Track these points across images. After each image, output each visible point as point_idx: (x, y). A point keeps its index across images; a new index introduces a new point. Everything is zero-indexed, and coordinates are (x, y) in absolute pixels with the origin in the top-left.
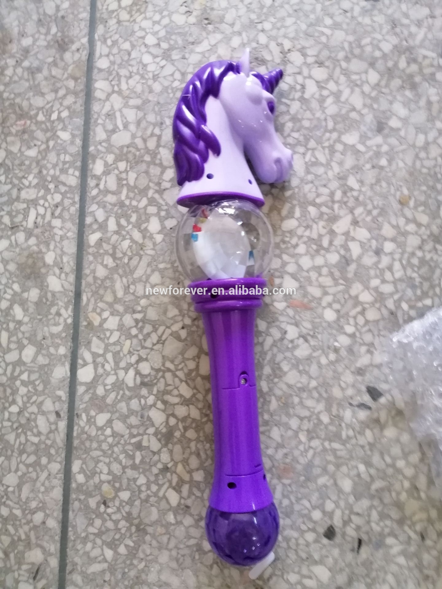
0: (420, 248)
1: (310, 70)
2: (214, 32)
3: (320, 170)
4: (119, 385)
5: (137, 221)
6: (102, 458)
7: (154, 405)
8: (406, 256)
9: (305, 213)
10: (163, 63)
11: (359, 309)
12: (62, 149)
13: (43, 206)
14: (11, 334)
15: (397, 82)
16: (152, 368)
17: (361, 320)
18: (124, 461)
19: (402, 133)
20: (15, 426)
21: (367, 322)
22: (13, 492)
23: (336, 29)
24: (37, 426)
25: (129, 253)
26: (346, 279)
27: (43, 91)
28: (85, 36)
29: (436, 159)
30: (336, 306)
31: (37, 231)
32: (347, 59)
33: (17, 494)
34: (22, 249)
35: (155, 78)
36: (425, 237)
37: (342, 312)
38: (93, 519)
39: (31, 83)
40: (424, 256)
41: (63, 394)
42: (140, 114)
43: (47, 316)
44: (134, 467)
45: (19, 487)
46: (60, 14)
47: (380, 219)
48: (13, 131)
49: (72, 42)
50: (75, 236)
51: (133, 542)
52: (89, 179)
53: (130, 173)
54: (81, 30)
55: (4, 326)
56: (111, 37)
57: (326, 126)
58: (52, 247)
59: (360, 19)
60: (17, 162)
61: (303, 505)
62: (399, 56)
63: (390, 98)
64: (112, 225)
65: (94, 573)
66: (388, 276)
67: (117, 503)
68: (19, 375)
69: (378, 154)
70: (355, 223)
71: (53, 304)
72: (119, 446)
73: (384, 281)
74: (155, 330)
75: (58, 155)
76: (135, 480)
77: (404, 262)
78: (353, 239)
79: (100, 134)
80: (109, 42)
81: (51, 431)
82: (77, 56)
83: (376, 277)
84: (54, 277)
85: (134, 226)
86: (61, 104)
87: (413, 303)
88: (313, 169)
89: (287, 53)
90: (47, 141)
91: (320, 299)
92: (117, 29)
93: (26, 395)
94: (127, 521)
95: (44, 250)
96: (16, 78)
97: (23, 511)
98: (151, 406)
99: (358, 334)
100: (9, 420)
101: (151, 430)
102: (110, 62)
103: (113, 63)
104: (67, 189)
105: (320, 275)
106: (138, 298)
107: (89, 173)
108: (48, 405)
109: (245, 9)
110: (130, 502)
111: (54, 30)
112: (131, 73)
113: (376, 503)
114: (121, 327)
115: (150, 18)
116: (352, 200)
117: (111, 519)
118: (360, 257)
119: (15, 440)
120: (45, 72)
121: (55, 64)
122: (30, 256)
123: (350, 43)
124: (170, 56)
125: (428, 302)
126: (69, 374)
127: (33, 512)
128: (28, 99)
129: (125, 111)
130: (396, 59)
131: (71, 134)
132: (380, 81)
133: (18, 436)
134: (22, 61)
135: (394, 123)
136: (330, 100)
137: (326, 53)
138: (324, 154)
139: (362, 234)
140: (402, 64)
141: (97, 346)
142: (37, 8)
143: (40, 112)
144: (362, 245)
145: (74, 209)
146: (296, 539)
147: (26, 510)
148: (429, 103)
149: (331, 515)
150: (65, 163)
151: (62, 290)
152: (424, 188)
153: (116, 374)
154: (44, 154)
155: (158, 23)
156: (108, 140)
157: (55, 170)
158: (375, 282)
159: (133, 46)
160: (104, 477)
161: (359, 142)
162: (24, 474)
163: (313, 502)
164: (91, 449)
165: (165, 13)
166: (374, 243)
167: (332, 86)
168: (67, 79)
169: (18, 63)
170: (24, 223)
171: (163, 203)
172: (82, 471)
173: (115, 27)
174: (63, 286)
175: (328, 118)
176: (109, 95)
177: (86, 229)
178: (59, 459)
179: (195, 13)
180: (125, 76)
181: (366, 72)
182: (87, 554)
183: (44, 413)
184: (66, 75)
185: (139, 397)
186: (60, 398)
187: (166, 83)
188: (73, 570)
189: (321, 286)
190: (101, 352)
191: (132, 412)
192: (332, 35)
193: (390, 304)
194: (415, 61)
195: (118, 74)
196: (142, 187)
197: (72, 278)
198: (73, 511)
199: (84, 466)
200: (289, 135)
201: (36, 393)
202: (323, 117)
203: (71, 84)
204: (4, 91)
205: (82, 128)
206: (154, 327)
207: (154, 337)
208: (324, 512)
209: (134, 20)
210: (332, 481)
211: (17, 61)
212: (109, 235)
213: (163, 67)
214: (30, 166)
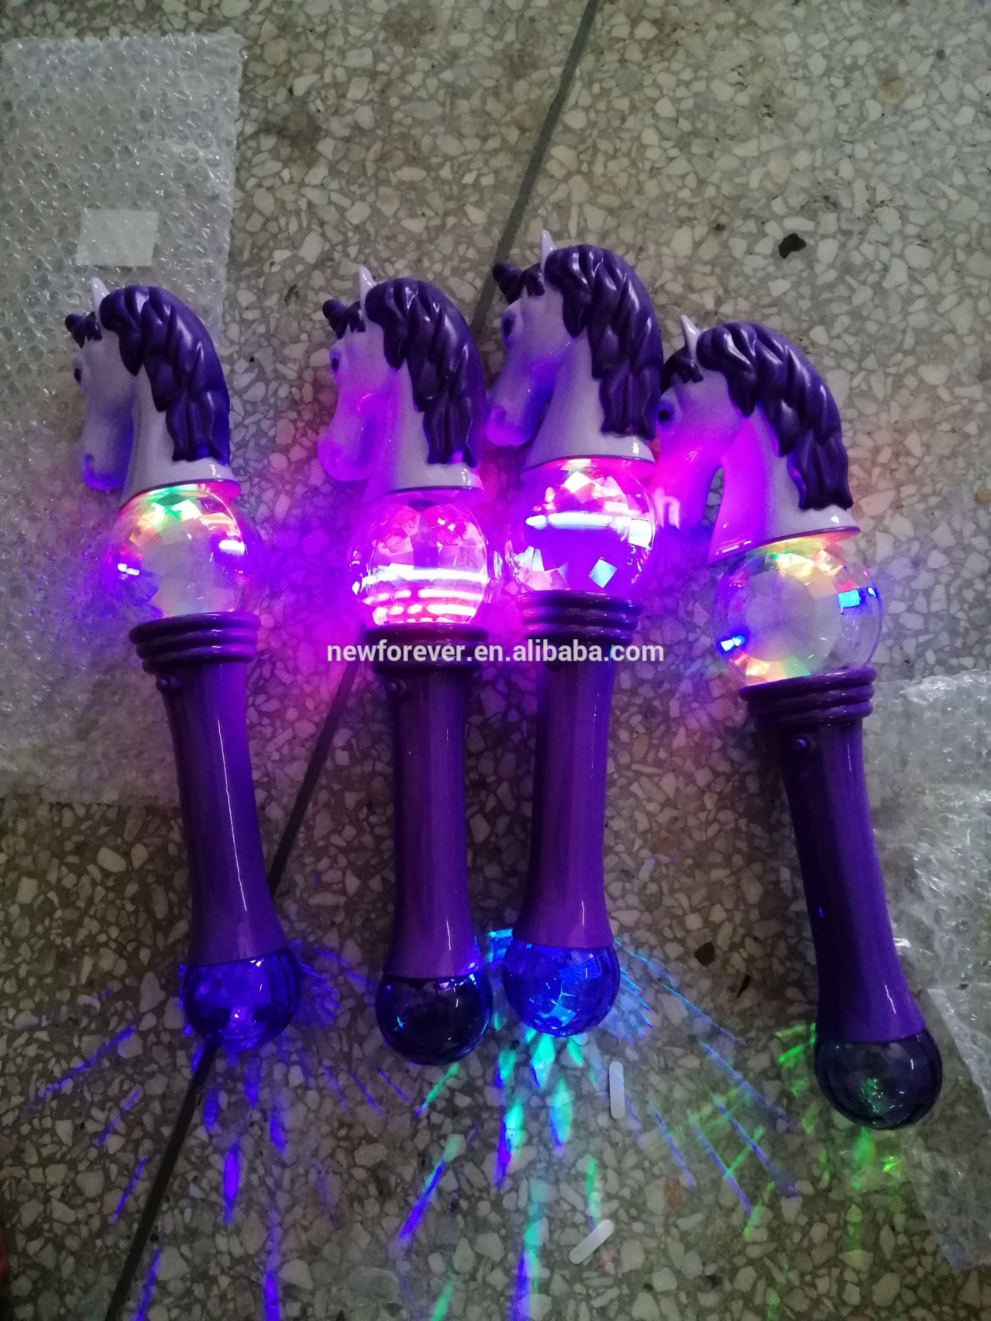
0: (984, 577)
1: (905, 246)
2: (772, 132)
3: (871, 408)
8: (959, 582)
10: (674, 152)
12: (463, 237)
23: (966, 194)
24: (295, 658)
27: (463, 131)
28: (558, 65)
32: (968, 249)
35: (654, 172)
38: (344, 825)
39: (447, 110)
42: (612, 223)
46: (529, 13)
47: (937, 513)
48: (394, 180)
49: (535, 67)
54: (555, 52)
55: (288, 487)
56: (601, 81)
57: (902, 342)
60: (385, 232)
61: (677, 900)
65: (319, 907)
66: (920, 603)
69: (967, 414)
70: (897, 506)
73: (910, 609)
75: (457, 243)
80: (596, 88)
82: (534, 94)
83: (902, 599)
86: (486, 163)
87: (945, 657)
88: (860, 403)
89: (877, 206)
90: (446, 214)
92: (616, 71)
96: (423, 94)
98: (485, 685)
102: (589, 121)
103: (591, 124)
109: (833, 113)
111: (510, 36)
112: (616, 150)
113: (790, 931)
115: (676, 73)
116: (903, 469)
117: (372, 833)
118: (887, 562)
120: (475, 100)
121: (495, 92)
123: (982, 226)
124: (689, 144)
125: (968, 661)
128: (435, 136)
129: (588, 209)
131: (490, 217)
134: (443, 69)
136: (920, 304)
137: (938, 227)
138: (885, 384)
139: (902, 526)
143: (448, 164)
144: (897, 542)
149: (715, 928)
150: (463, 259)
154: (433, 234)
155: (687, 84)
157: (444, 265)
158: (897, 606)
159: (634, 109)
160: (379, 768)
161: (945, 385)
163: (695, 901)
165: (702, 73)
166: (916, 546)
167: (931, 281)
168: (507, 125)
169: (435, 70)
172: (347, 747)
173: (615, 66)
175: (909, 330)
176: (568, 176)
178: (317, 719)
179: (750, 90)
180: (606, 153)
182: (317, 874)
184: (508, 118)
187: (669, 187)
188: (288, 892)
192: (957, 202)
193: (910, 647)
195: (594, 146)
198: (316, 803)
199: (354, 741)
200: (839, 337)
202: (902, 326)
203: (513, 135)
204: (397, 108)
205: (508, 214)
208: (707, 923)
209: (649, 67)
210: (732, 880)
211: (433, 67)
213: (671, 159)
214: (406, 244)
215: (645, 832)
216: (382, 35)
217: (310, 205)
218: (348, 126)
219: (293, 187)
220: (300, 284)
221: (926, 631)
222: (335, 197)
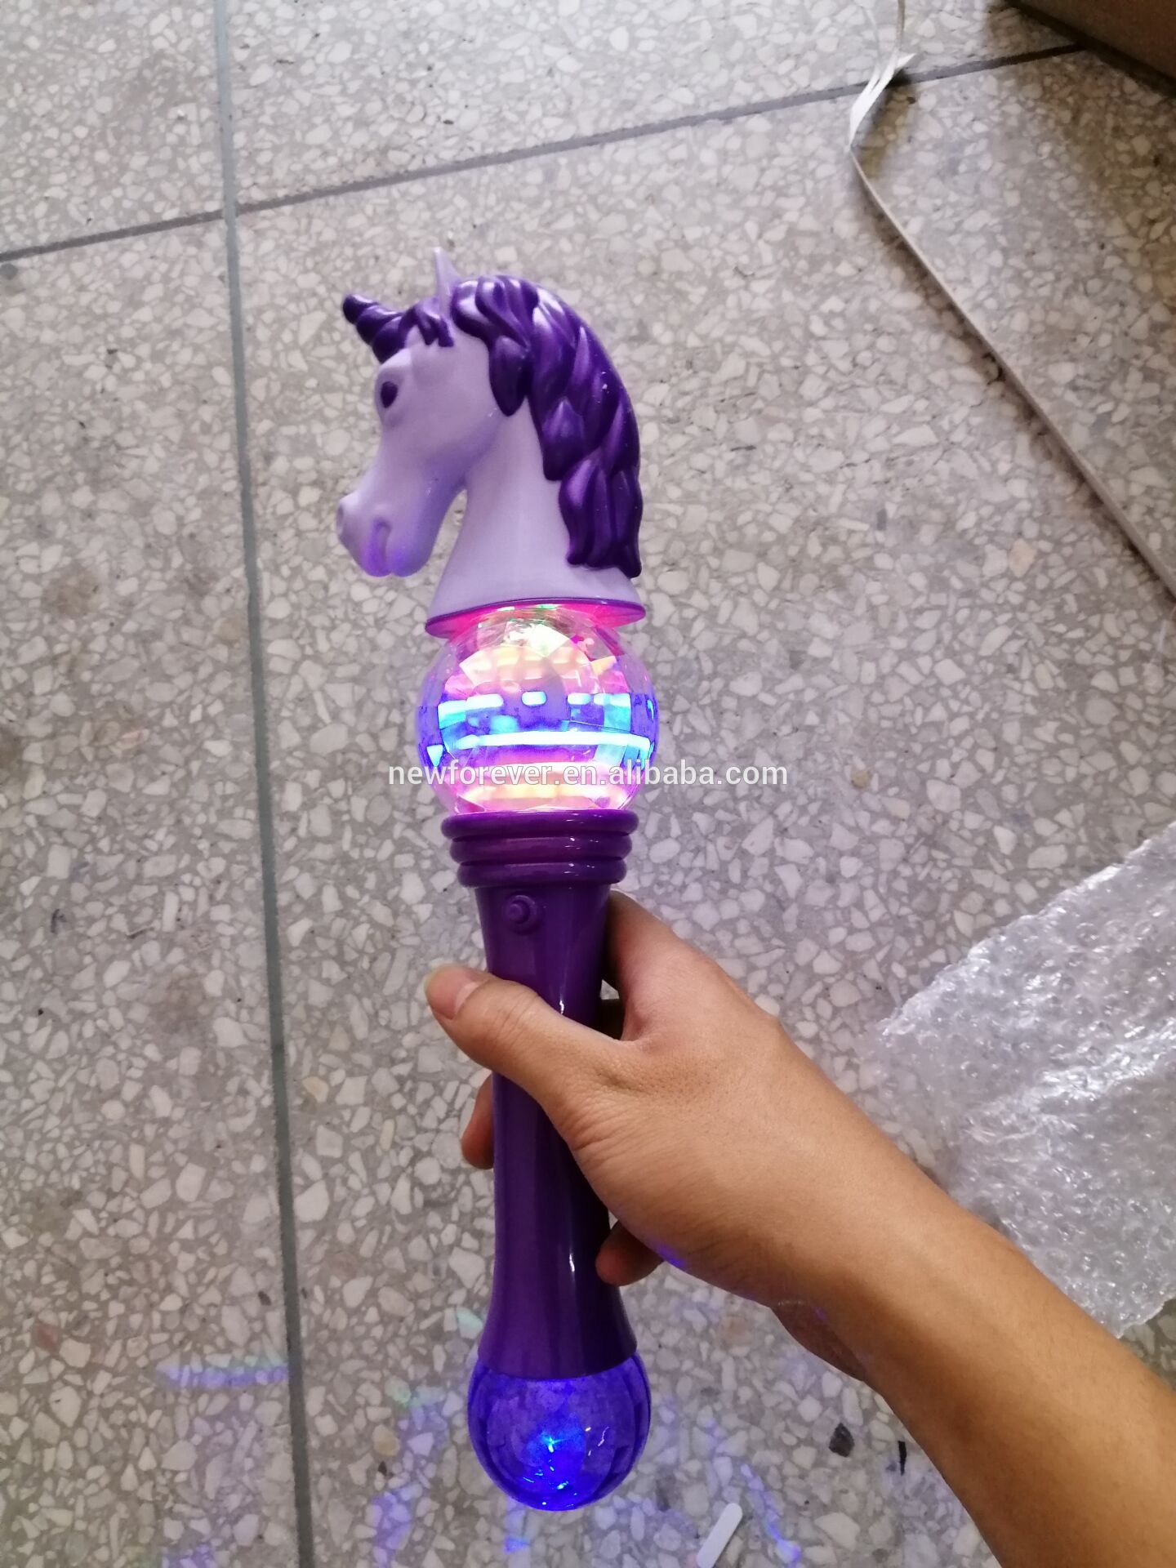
0: (905, 860)
1: (656, 578)
4: (381, 1215)
5: (378, 885)
6: (365, 1374)
7: (458, 1243)
8: (883, 878)
9: (688, 828)
10: (391, 595)
11: (817, 988)
12: (216, 774)
13: (191, 885)
14: (151, 1148)
15: (809, 581)
16: (443, 1169)
17: (825, 1009)
18: (411, 1372)
19: (835, 665)
20: (178, 1337)
21: (836, 1010)
22: (187, 1483)
23: (689, 503)
24: (222, 1331)
25: (371, 950)
26: (783, 936)
27: (168, 672)
28: (237, 566)
29: (901, 701)
30: (775, 989)
31: (184, 935)
32: (717, 552)
33: (195, 1485)
34: (157, 975)
35: (380, 623)
36: (910, 840)
37: (789, 999)
38: (363, 1509)
39: (144, 659)
40: (916, 875)
41: (269, 1253)
42: (361, 691)
43: (220, 1100)
44: (434, 1380)
45: (199, 1468)
46: (186, 531)
47: (825, 819)
48: (118, 752)
49: (214, 578)
50: (261, 933)
51: (453, 1540)
52: (276, 822)
53: (354, 800)
54: (229, 556)
55: (135, 1134)
56: (287, 562)
57: (700, 670)
58: (216, 961)
59: (728, 482)
60: (131, 809)
61: (779, 1393)
62: (807, 536)
63: (803, 608)
64: (330, 900)
67: (408, 1463)
68: (176, 1229)
69: (799, 707)
70: (782, 831)
71: (229, 1074)
72: (399, 1341)
73: (852, 930)
74: (439, 1091)
75: (211, 785)
76: (439, 1407)
77: (882, 890)
78: (784, 862)
79: (287, 736)
80: (285, 571)
81: (254, 1337)
82: (227, 602)
83: (838, 924)
84: (227, 1021)
85: (374, 897)
86: (207, 692)
87: (912, 963)
90: (187, 761)
91: (744, 980)
92: (297, 546)
93: (193, 1269)
94: (433, 1498)
95: (201, 969)
96: (113, 655)
97: (213, 1521)
98: (451, 1247)
99: (825, 1037)
100: (163, 1329)
101: (458, 1297)
102: (292, 605)
103: (296, 607)
104: (233, 845)
105: (736, 935)
106: (396, 1035)
107: (275, 811)
108: (243, 1283)
110: (436, 1456)
111: (177, 560)
112: (333, 620)
114: (371, 1097)
117: (400, 1501)
118: (802, 892)
119: (181, 1370)
120: (170, 637)
121: (186, 621)
122: (174, 985)
123: (719, 525)
125: (938, 956)
126: (277, 1209)
127: (234, 1519)
128: (142, 690)
129: (331, 689)
130: (801, 541)
131: (232, 743)
132: (780, 582)
133: (185, 1359)
134: (123, 622)
135: (817, 649)
136: (699, 625)
137: (678, 547)
138: (705, 718)
139: (798, 849)
140: (814, 548)
141: (328, 1143)
142: (142, 525)
143: (168, 711)
144: (801, 869)
145: (252, 883)
146: (780, 1468)
147: (218, 1516)
148: (872, 608)
149: (837, 1403)
150: (225, 798)
151: (244, 1042)
152: (891, 754)
153: (373, 1193)
154: (182, 788)
156: (304, 746)
157: (207, 814)
158: (837, 935)
159: (331, 574)
160: (375, 1413)
161: (763, 689)
162: (207, 1440)
163: (800, 1385)
164: (341, 1359)
166: (822, 863)
167: (698, 600)
168: (213, 645)
169: (115, 627)
170: (156, 924)
171: (424, 845)
172: (328, 1408)
173: (293, 543)
174: (245, 1035)
175: (701, 655)
176: (296, 666)
177: (280, 917)
178: (276, 1393)
180: (323, 628)
181: (754, 570)
183: (234, 1301)
184: (210, 638)
185: (425, 1232)
186: (263, 1264)
187: (401, 631)
189: (740, 956)
190: (337, 1153)
191: (414, 1266)
192: (684, 514)
193: (872, 970)
194: (834, 540)
195: (308, 625)
196: (379, 822)
197: (262, 1016)
198: (320, 1499)
199: (331, 1398)
201: (215, 1261)
202: (692, 655)
203: (222, 653)
204: (92, 681)
205: (252, 730)
206: (435, 1085)
207: (440, 1107)
208: (822, 1400)
209: (328, 527)
211: (112, 624)
212: (326, 920)
213: (391, 604)
214: (157, 812)
215: (706, 1330)
216: (46, 619)
217: (41, 819)
218: (48, 721)
219: (15, 809)
220: (62, 905)
221: (879, 946)
222: (64, 798)
